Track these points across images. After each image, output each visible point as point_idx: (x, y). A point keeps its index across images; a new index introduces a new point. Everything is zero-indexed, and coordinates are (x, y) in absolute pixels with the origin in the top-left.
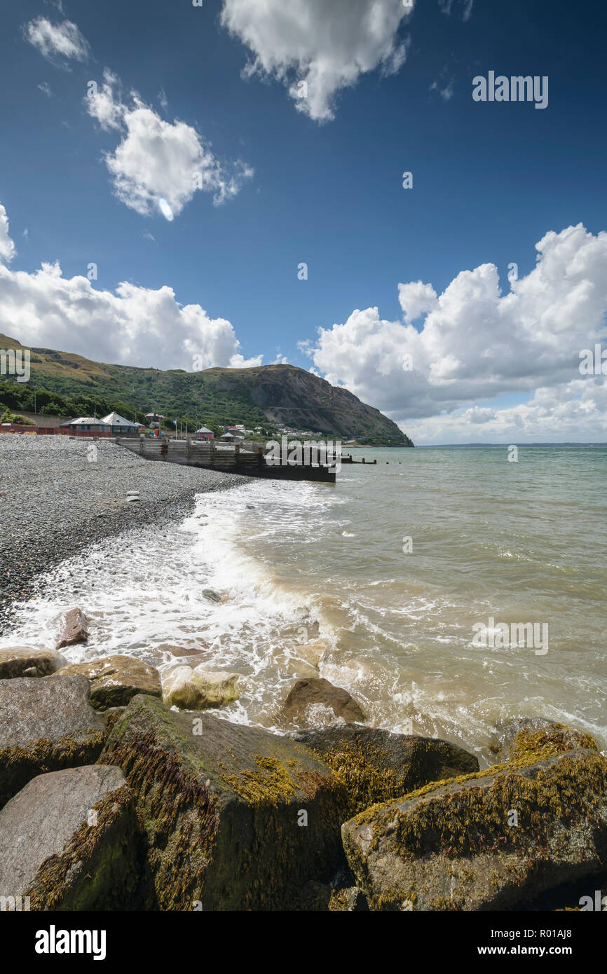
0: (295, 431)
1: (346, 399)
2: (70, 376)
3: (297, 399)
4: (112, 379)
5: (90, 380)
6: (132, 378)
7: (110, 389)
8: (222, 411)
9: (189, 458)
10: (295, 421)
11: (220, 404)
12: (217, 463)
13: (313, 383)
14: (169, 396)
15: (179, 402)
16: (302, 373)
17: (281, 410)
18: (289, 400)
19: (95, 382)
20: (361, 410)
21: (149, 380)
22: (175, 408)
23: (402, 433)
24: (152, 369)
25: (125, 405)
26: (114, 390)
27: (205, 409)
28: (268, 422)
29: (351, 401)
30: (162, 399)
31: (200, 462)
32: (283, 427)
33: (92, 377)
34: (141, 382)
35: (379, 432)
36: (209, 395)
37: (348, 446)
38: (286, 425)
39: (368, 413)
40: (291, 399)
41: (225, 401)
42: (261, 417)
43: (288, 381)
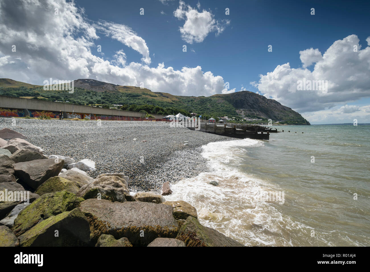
0: (250, 119)
1: (274, 104)
2: (166, 101)
3: (251, 105)
4: (179, 101)
5: (172, 102)
6: (186, 100)
7: (179, 105)
8: (219, 111)
9: (206, 129)
10: (250, 114)
11: (218, 108)
12: (217, 131)
13: (258, 98)
14: (199, 106)
15: (202, 108)
16: (253, 94)
17: (243, 110)
18: (247, 106)
19: (174, 103)
20: (282, 109)
21: (192, 100)
22: (201, 111)
23: (304, 119)
24: (193, 96)
25: (183, 110)
26: (180, 105)
27: (212, 111)
28: (238, 115)
29: (277, 105)
30: (196, 108)
31: (211, 131)
32: (244, 117)
33: (172, 101)
34: (189, 101)
35: (291, 118)
36: (214, 105)
37: (275, 125)
38: (246, 116)
39: (285, 110)
40: (248, 105)
41: (220, 107)
42: (235, 113)
43: (247, 98)
